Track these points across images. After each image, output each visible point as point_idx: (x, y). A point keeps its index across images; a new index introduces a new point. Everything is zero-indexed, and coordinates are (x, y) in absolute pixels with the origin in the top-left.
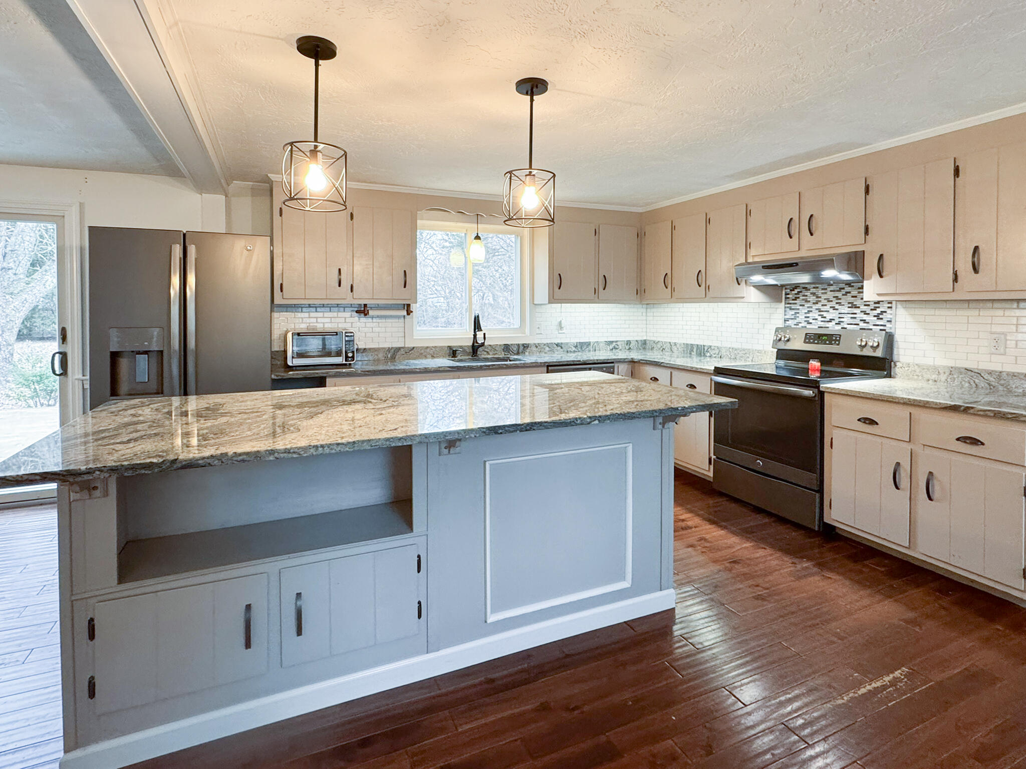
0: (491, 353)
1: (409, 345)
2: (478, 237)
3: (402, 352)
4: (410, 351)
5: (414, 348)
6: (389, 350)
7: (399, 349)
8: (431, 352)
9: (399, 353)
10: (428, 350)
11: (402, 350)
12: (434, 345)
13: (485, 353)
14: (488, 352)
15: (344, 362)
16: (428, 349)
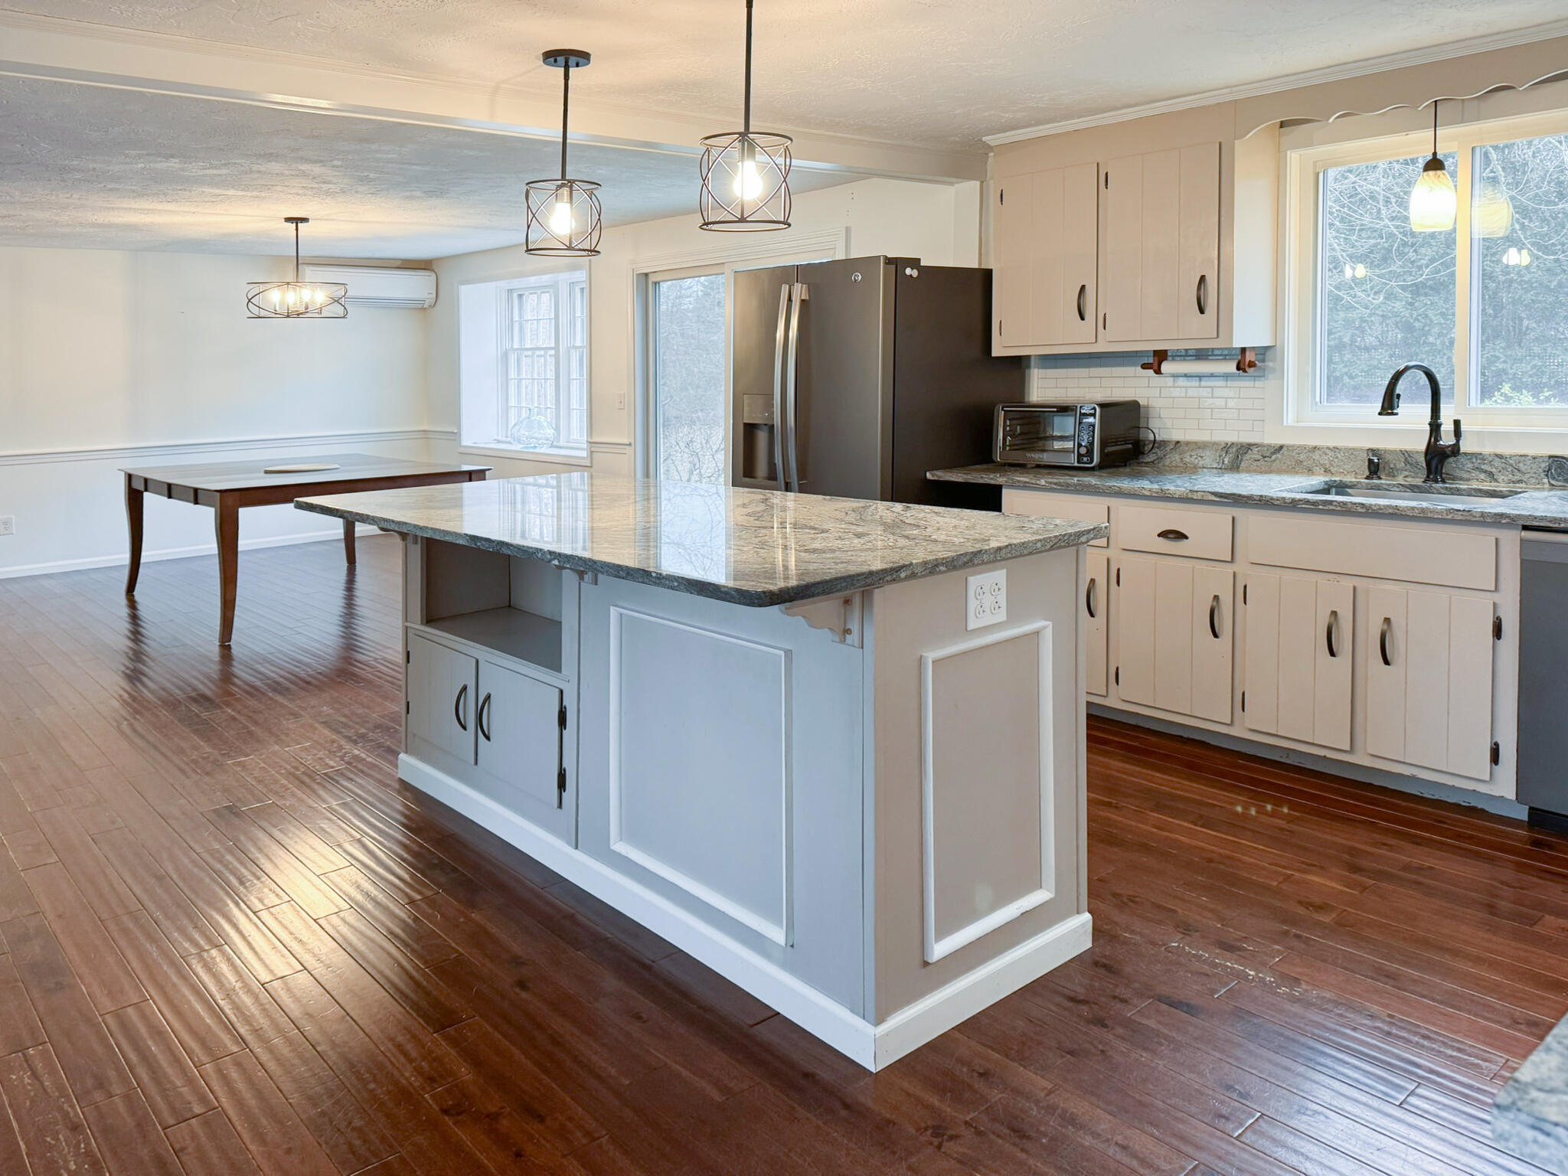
0: (1501, 478)
1: (1272, 439)
2: (1435, 164)
3: (1254, 454)
4: (1274, 453)
5: (1281, 447)
6: (1227, 448)
7: (1248, 447)
8: (1325, 460)
9: (1248, 456)
10: (1316, 456)
11: (1255, 450)
12: (1331, 444)
13: (1482, 476)
14: (1491, 475)
15: (1076, 464)
16: (1317, 452)
